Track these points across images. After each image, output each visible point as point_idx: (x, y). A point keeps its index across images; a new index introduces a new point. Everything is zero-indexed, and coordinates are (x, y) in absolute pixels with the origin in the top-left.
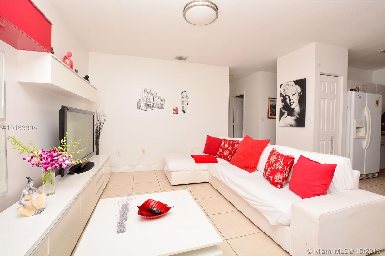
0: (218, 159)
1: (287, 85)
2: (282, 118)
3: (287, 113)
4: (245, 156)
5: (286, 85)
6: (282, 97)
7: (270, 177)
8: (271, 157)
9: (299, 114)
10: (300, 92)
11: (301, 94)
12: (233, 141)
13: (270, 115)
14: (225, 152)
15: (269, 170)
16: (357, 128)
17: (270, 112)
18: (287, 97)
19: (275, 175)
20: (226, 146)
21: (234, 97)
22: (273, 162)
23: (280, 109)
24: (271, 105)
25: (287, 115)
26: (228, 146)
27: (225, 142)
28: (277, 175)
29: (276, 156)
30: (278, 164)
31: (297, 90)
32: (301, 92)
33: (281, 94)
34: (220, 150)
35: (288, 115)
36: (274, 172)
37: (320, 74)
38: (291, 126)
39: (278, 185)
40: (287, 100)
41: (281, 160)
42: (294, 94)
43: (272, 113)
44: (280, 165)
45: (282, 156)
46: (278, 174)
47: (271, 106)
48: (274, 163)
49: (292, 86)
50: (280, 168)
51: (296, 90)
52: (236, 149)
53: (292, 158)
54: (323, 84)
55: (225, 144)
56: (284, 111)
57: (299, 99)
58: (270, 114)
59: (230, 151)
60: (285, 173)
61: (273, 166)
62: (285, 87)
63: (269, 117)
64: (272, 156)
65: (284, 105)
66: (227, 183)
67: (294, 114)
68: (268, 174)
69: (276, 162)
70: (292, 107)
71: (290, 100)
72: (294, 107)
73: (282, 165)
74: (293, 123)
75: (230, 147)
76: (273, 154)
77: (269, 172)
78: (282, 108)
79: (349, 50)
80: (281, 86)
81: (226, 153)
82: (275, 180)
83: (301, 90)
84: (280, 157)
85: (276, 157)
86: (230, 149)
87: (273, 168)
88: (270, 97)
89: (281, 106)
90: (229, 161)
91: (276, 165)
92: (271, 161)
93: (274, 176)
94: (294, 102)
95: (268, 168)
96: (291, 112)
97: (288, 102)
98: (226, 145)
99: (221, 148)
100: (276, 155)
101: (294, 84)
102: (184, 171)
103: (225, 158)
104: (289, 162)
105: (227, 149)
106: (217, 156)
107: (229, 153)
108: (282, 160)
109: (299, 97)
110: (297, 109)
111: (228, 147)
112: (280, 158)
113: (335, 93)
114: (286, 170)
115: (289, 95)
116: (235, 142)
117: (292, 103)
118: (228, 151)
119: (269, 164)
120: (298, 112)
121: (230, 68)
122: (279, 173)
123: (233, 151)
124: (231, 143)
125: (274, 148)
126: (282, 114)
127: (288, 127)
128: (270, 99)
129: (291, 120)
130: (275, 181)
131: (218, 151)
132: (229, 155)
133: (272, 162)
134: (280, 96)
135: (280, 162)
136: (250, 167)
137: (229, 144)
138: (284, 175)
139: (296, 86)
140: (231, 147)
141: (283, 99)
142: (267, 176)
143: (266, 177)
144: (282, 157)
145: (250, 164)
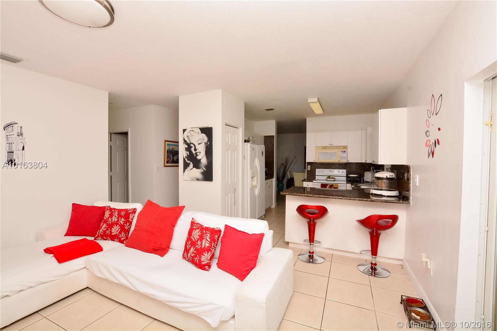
0: (101, 243)
1: (192, 132)
2: (186, 170)
3: (193, 165)
4: (152, 233)
5: (190, 131)
6: (186, 144)
7: (196, 260)
8: (193, 232)
9: (206, 167)
10: (206, 142)
11: (208, 144)
12: (126, 210)
13: (167, 163)
14: (112, 228)
15: (192, 249)
16: (252, 177)
17: (167, 158)
18: (192, 145)
19: (202, 256)
20: (115, 219)
21: (111, 134)
22: (197, 238)
23: (184, 159)
24: (167, 149)
25: (192, 167)
26: (118, 219)
27: (112, 212)
28: (204, 255)
29: (200, 230)
30: (204, 241)
31: (204, 139)
32: (208, 141)
33: (185, 141)
34: (102, 226)
35: (194, 167)
36: (200, 252)
37: (226, 125)
38: (198, 180)
39: (206, 267)
40: (193, 149)
41: (207, 236)
42: (200, 143)
43: (169, 160)
44: (207, 242)
45: (207, 229)
46: (206, 254)
47: (167, 151)
48: (198, 240)
49: (198, 133)
50: (207, 246)
51: (202, 138)
52: (131, 221)
53: (219, 231)
54: (227, 135)
55: (111, 216)
56: (189, 162)
57: (206, 149)
58: (167, 161)
59: (122, 227)
60: (212, 250)
61: (197, 245)
62: (189, 134)
63: (166, 165)
64: (194, 230)
65: (188, 154)
66: (133, 286)
67: (200, 166)
68: (192, 255)
69: (201, 238)
70: (199, 157)
71: (195, 150)
72: (200, 159)
73: (209, 241)
74: (200, 176)
75: (122, 221)
76: (195, 227)
77: (193, 253)
78: (186, 158)
79: (245, 103)
80: (184, 130)
81: (115, 230)
82: (202, 261)
83: (208, 140)
84: (204, 231)
85: (200, 232)
86: (122, 223)
87: (198, 247)
88: (166, 140)
89: (185, 155)
90: (122, 242)
91: (202, 243)
92: (194, 237)
93: (200, 257)
94: (200, 153)
95: (190, 248)
96: (197, 164)
97: (194, 152)
98: (113, 217)
99: (104, 222)
100: (198, 228)
101: (200, 132)
102: (31, 287)
103: (113, 238)
104: (216, 236)
105: (116, 223)
106: (97, 237)
107: (120, 229)
108: (209, 235)
109: (206, 147)
110: (204, 161)
111: (118, 221)
112: (206, 232)
113: (236, 144)
114: (214, 246)
115: (194, 143)
116: (130, 212)
117: (199, 153)
118: (119, 227)
119: (190, 242)
120: (205, 164)
121: (109, 93)
122: (206, 252)
123: (128, 225)
124: (123, 213)
125: (193, 218)
126: (186, 166)
127: (194, 181)
128: (166, 142)
129: (197, 173)
130: (203, 263)
131: (99, 228)
132: (120, 233)
133: (195, 239)
134: (184, 143)
135: (206, 239)
136: (161, 248)
137: (120, 216)
138: (211, 253)
139: (202, 134)
140: (123, 219)
141: (187, 147)
142: (190, 258)
143: (187, 259)
144: (207, 232)
145: (161, 245)
